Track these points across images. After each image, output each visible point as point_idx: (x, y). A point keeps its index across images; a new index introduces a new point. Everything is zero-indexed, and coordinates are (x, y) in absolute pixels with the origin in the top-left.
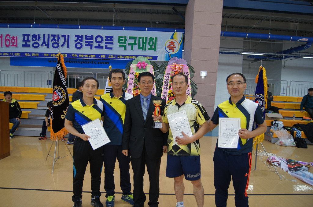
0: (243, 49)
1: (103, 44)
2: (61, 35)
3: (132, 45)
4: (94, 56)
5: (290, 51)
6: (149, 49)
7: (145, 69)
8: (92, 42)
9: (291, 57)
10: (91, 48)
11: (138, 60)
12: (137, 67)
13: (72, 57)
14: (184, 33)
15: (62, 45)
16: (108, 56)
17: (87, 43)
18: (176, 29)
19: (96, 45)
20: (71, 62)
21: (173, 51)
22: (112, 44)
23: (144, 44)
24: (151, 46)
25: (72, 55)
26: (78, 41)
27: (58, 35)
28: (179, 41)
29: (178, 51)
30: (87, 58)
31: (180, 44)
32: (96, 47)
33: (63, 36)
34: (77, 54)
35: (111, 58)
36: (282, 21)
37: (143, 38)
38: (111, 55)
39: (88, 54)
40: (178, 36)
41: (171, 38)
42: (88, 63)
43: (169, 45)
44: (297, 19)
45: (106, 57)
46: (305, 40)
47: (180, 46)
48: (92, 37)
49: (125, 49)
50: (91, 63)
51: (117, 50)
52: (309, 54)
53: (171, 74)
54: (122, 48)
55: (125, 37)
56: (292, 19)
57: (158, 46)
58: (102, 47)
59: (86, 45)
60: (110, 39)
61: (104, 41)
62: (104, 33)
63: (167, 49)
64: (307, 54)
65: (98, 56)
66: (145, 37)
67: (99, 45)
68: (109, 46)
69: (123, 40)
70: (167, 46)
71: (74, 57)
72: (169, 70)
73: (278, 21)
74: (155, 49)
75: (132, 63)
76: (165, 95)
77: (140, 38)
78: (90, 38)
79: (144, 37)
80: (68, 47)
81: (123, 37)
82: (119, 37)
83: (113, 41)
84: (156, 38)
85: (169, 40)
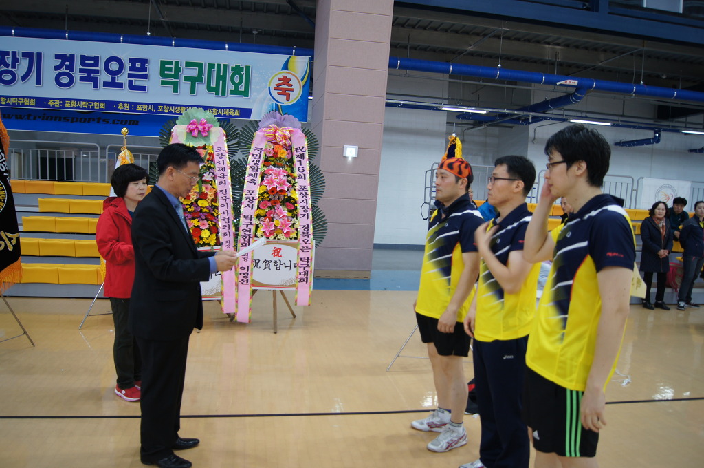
0: (448, 99)
1: (123, 78)
2: (20, 52)
4: (103, 106)
5: (543, 107)
6: (232, 92)
7: (206, 136)
8: (97, 72)
9: (546, 118)
10: (96, 86)
11: (191, 116)
12: (187, 133)
13: (49, 106)
14: (312, 59)
15: (24, 78)
16: (136, 107)
17: (85, 75)
18: (295, 49)
19: (108, 78)
20: (48, 117)
21: (288, 99)
22: (145, 77)
23: (221, 81)
24: (237, 85)
25: (48, 102)
26: (64, 69)
27: (14, 53)
28: (300, 76)
29: (299, 98)
30: (84, 108)
31: (302, 84)
32: (106, 85)
33: (25, 55)
34: (60, 99)
35: (142, 112)
36: (529, 41)
37: (219, 66)
38: (142, 104)
39: (88, 101)
40: (300, 64)
41: (282, 69)
42: (89, 122)
43: (278, 85)
44: (559, 38)
45: (131, 107)
46: (571, 84)
47: (303, 86)
48: (96, 59)
49: (176, 90)
50: (96, 120)
51: (156, 93)
52: (584, 115)
53: (266, 149)
54: (168, 89)
55: (177, 63)
56: (549, 37)
57: (253, 87)
58: (120, 85)
59: (82, 79)
60: (139, 66)
61: (127, 71)
62: (126, 51)
63: (275, 93)
64: (579, 114)
65: (111, 105)
66: (224, 65)
67: (113, 79)
68: (138, 83)
69: (172, 71)
70: (273, 86)
71: (53, 106)
72: (261, 140)
73: (519, 40)
74: (246, 93)
75: (177, 122)
76: (251, 196)
77: (211, 66)
78: (93, 62)
80: (38, 82)
81: (171, 63)
82: (161, 61)
83: (146, 71)
84: (248, 68)
85: (277, 74)
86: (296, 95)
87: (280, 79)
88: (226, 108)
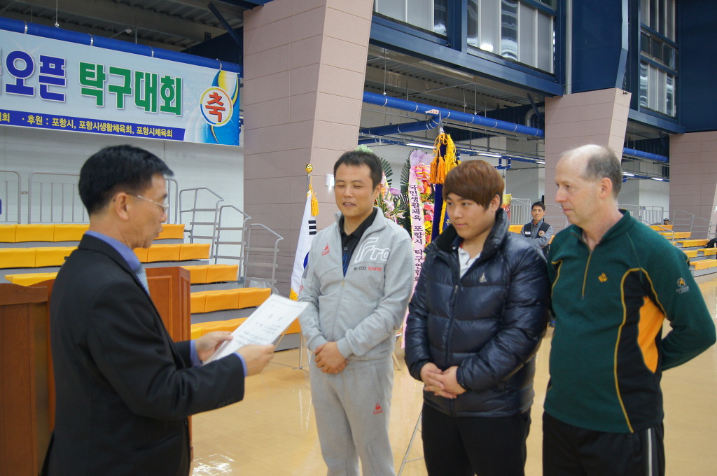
1: (33, 82)
4: (6, 117)
6: (163, 109)
16: (51, 121)
18: (221, 62)
19: (13, 80)
21: (220, 120)
22: (62, 82)
23: (151, 95)
24: (168, 100)
28: (230, 94)
29: (230, 119)
31: (233, 102)
32: (10, 88)
35: (60, 128)
37: (147, 75)
38: (59, 117)
41: (213, 85)
43: (210, 103)
45: (44, 121)
46: (434, 113)
47: (234, 106)
49: (100, 102)
51: (76, 104)
53: (419, 186)
54: (91, 99)
55: (100, 68)
57: (185, 103)
58: (29, 91)
60: (53, 67)
61: (37, 73)
62: (39, 46)
63: (207, 112)
65: (18, 116)
66: (153, 75)
67: (20, 82)
68: (53, 89)
69: (94, 77)
70: (205, 104)
72: (414, 178)
74: (177, 110)
76: (418, 232)
77: (139, 75)
79: (149, 74)
81: (92, 67)
82: (81, 63)
83: (63, 75)
84: (179, 80)
85: (208, 91)
86: (227, 115)
87: (211, 96)
88: (158, 127)
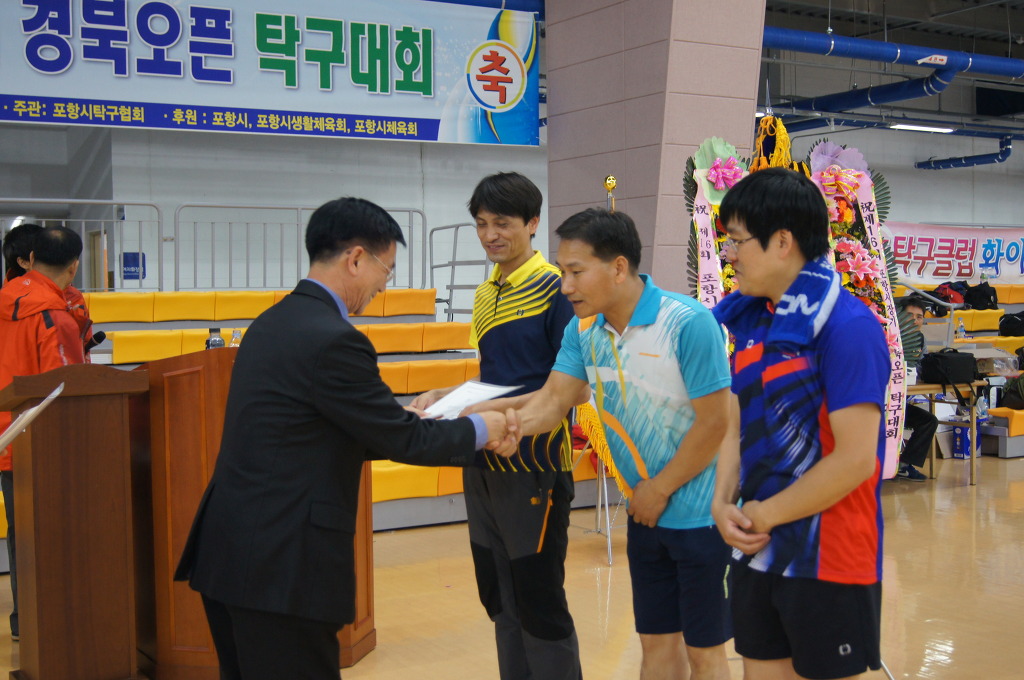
1: (180, 52)
3: (325, 60)
4: (139, 114)
6: (400, 86)
8: (122, 36)
10: (121, 69)
13: (16, 116)
16: (210, 118)
17: (95, 43)
19: (146, 52)
21: (503, 100)
22: (226, 50)
23: (378, 62)
24: (408, 70)
25: (12, 105)
26: (45, 29)
28: (521, 52)
29: (521, 97)
30: (97, 120)
31: (526, 67)
32: (144, 66)
34: (42, 100)
35: (225, 128)
37: (372, 28)
38: (224, 110)
39: (106, 103)
41: (490, 38)
43: (484, 70)
45: (200, 118)
47: (528, 73)
48: (118, 6)
49: (291, 81)
51: (251, 86)
54: (275, 77)
55: (290, 21)
57: (438, 74)
58: (174, 68)
59: (89, 52)
60: (212, 25)
61: (186, 37)
63: (478, 86)
65: (157, 113)
66: (381, 26)
67: (159, 54)
68: (212, 62)
69: (280, 38)
70: (475, 72)
71: (26, 116)
74: (426, 88)
77: (357, 29)
78: (111, 14)
79: (375, 26)
81: (276, 20)
82: (258, 16)
83: (229, 38)
84: (427, 33)
85: (480, 49)
86: (516, 91)
87: (486, 58)
88: (391, 119)
